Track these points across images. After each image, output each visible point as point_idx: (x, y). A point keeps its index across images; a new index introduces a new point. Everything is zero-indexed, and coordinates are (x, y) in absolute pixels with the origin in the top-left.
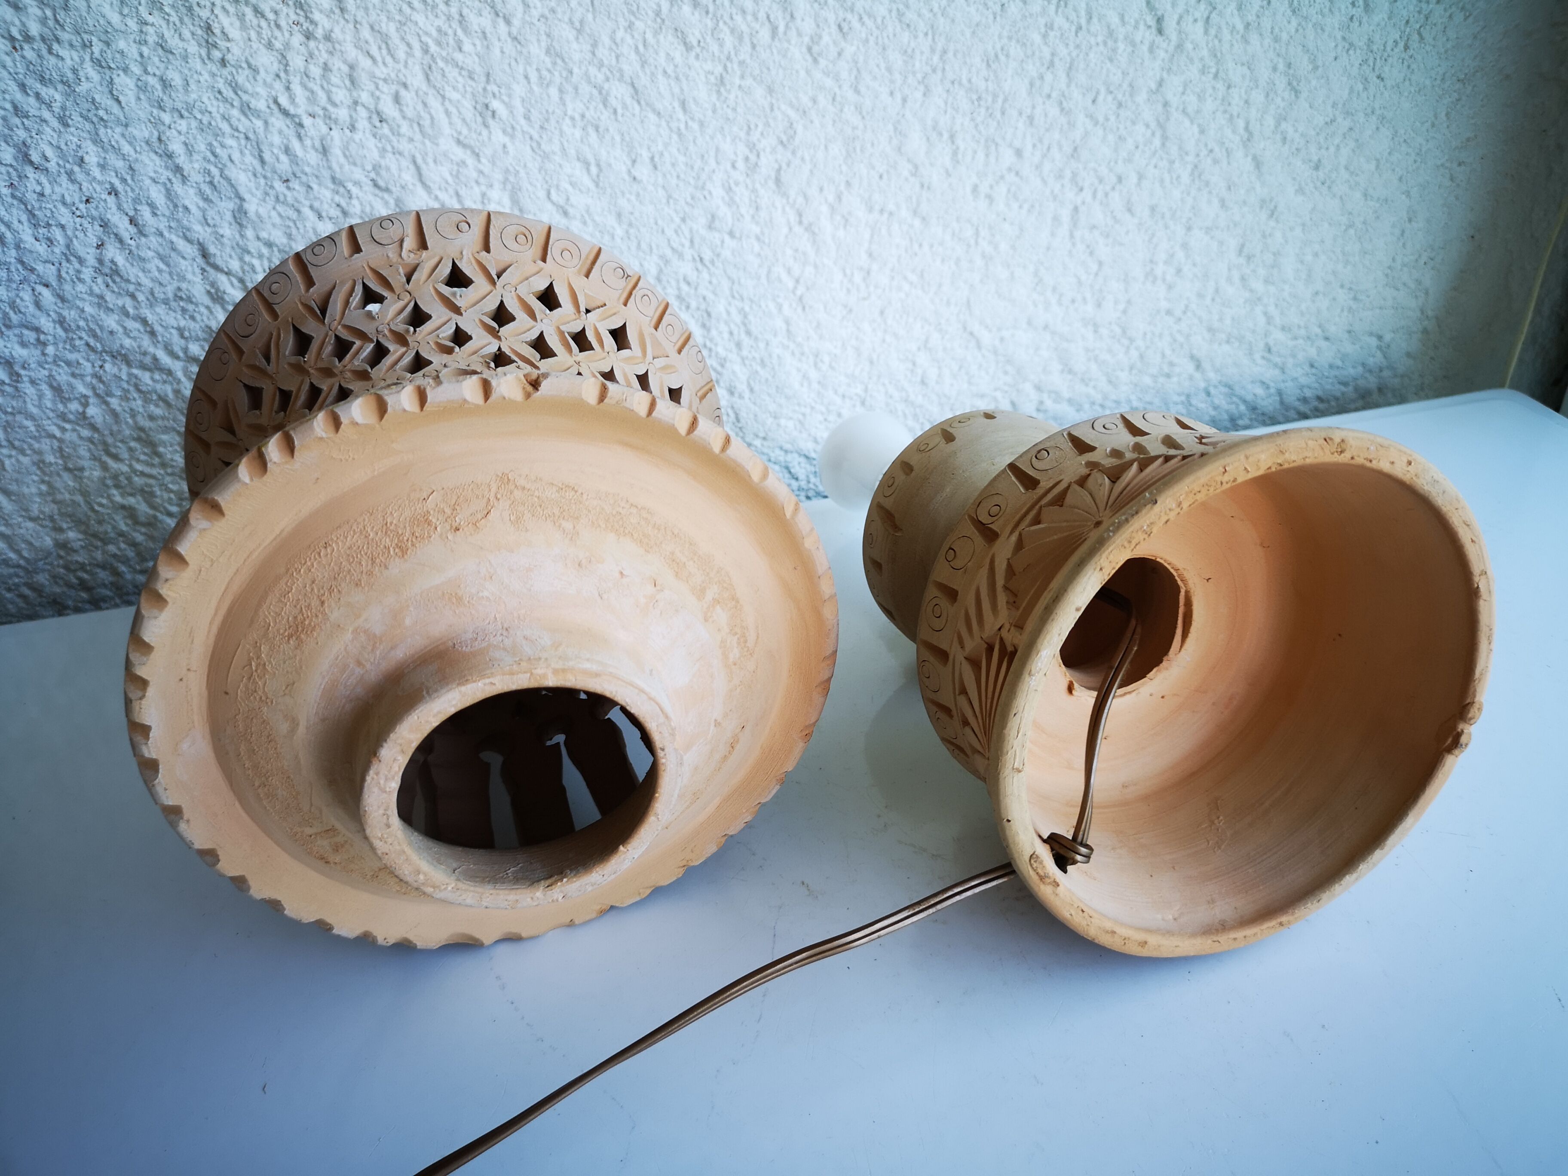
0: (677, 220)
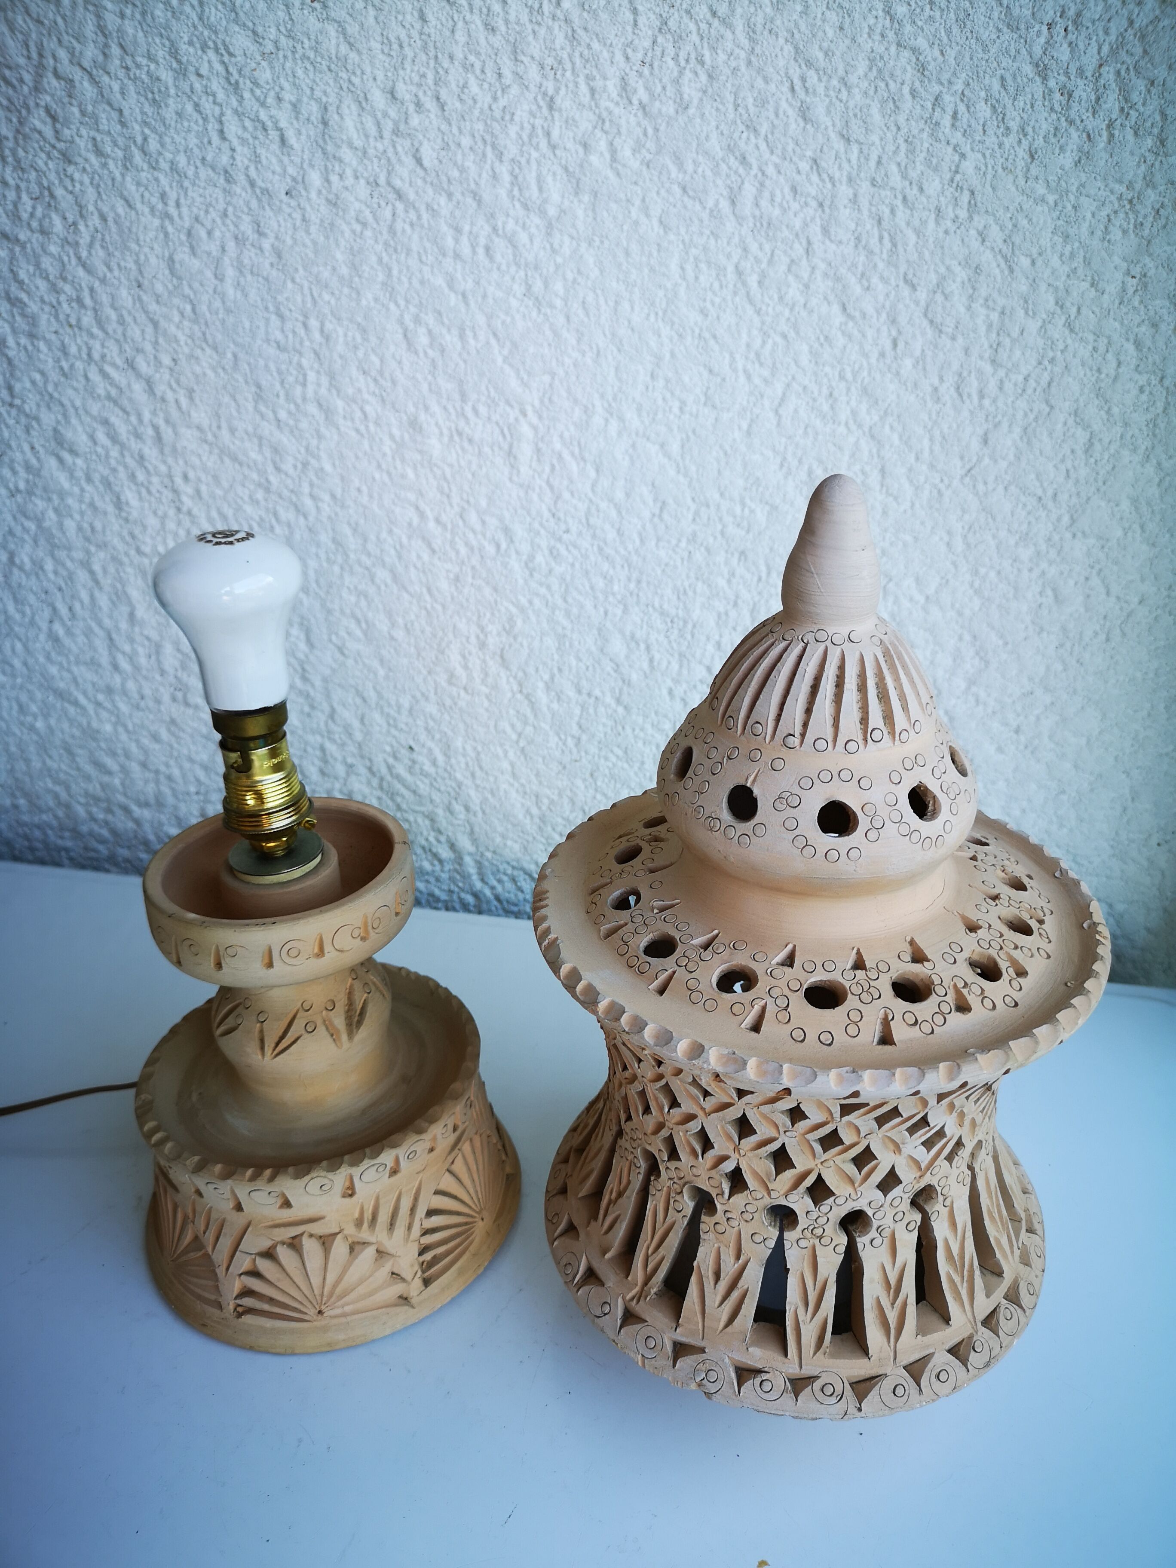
0: (425, 672)
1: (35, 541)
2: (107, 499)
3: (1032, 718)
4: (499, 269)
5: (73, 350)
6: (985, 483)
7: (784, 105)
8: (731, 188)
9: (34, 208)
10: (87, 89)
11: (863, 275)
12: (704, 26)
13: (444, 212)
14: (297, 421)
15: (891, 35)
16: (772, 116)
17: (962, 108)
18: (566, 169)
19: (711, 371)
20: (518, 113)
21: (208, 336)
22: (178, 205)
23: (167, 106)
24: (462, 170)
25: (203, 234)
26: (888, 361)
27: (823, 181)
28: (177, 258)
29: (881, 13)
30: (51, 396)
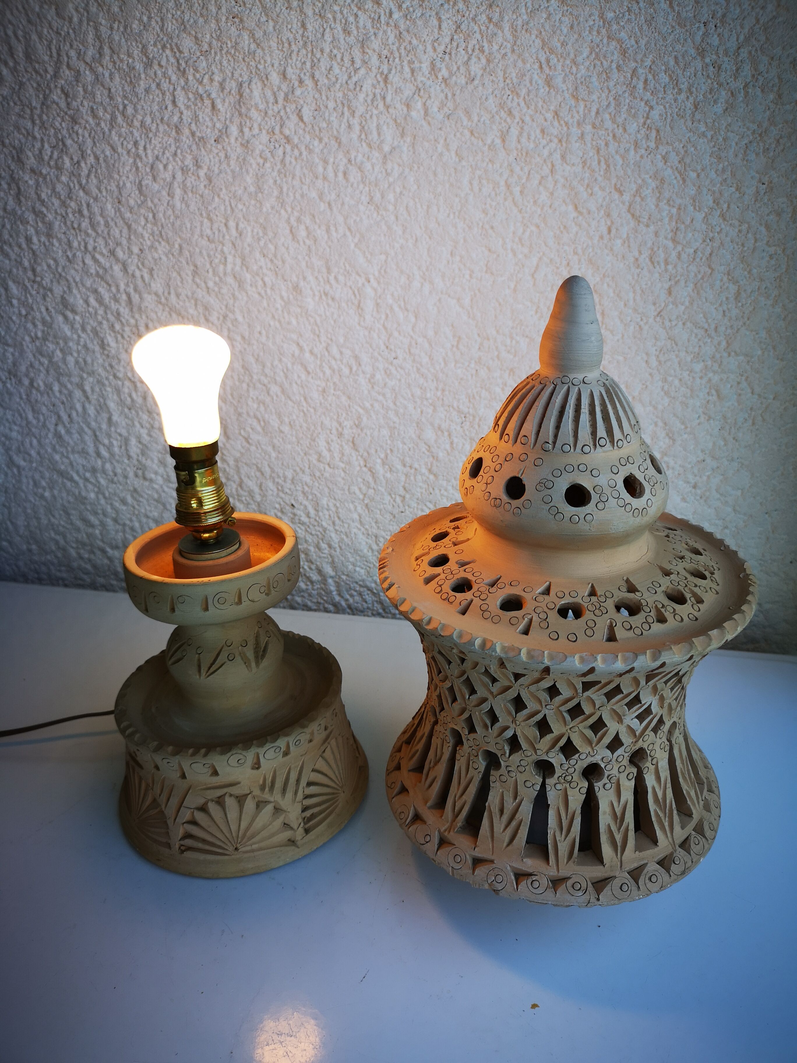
0: (303, 454)
1: (48, 371)
2: (95, 342)
3: (705, 478)
4: (352, 186)
5: (75, 244)
6: (670, 321)
7: (536, 77)
8: (502, 132)
9: (52, 153)
10: (89, 77)
11: (588, 186)
12: (483, 28)
13: (317, 150)
14: (220, 288)
15: (604, 31)
16: (528, 85)
17: (650, 77)
18: (395, 121)
19: (490, 250)
20: (365, 86)
21: (163, 233)
22: (145, 148)
23: (139, 85)
24: (329, 123)
25: (161, 167)
26: (605, 242)
27: (561, 125)
28: (144, 183)
29: (597, 18)
30: (60, 275)
